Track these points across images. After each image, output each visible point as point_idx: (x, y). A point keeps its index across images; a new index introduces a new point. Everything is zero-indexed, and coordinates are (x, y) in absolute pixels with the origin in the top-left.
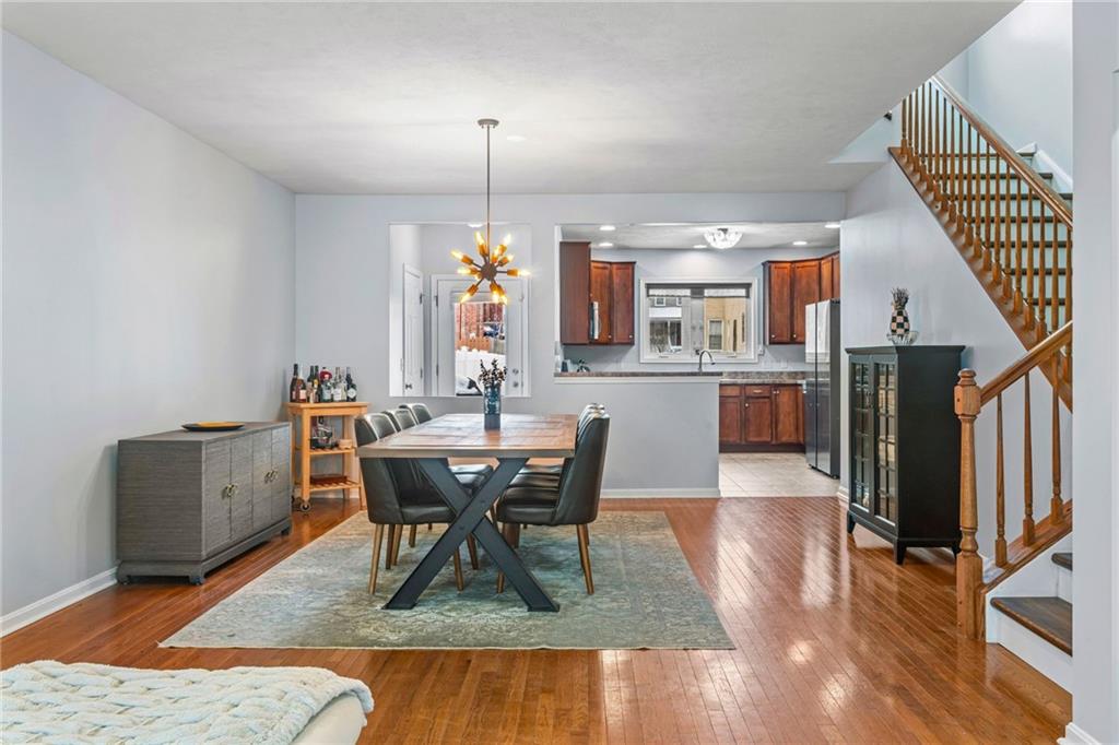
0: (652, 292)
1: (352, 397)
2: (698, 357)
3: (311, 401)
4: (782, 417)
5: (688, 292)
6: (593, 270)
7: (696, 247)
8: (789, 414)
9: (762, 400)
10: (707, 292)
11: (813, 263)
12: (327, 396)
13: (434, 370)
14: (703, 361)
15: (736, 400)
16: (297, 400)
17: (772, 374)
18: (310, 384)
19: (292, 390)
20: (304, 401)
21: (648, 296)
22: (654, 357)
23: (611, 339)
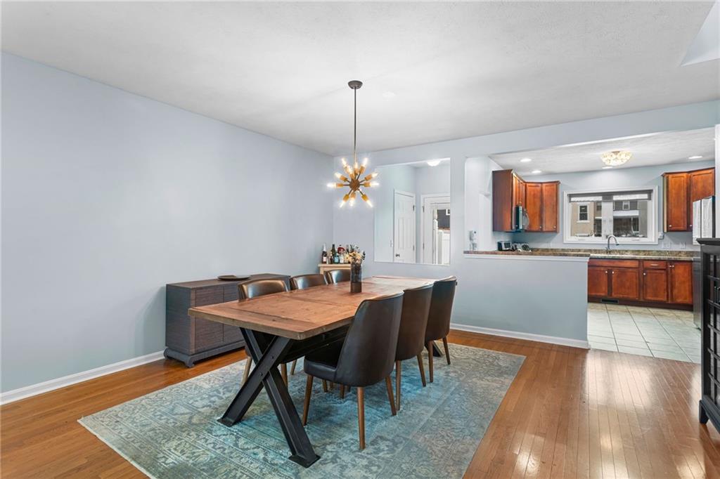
0: (573, 199)
2: (607, 240)
4: (677, 284)
5: (601, 198)
6: (528, 188)
7: (604, 168)
8: (684, 282)
9: (658, 271)
10: (616, 198)
14: (610, 243)
15: (635, 270)
17: (671, 253)
21: (570, 201)
22: (574, 239)
23: (542, 229)
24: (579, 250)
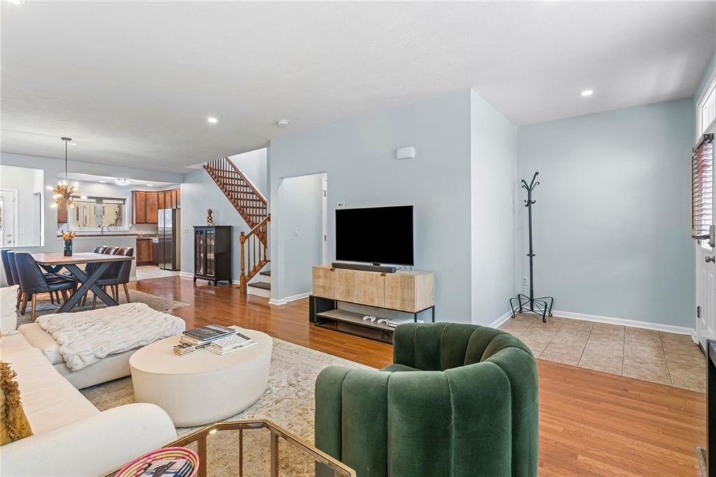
4: (142, 252)
8: (146, 251)
11: (155, 193)
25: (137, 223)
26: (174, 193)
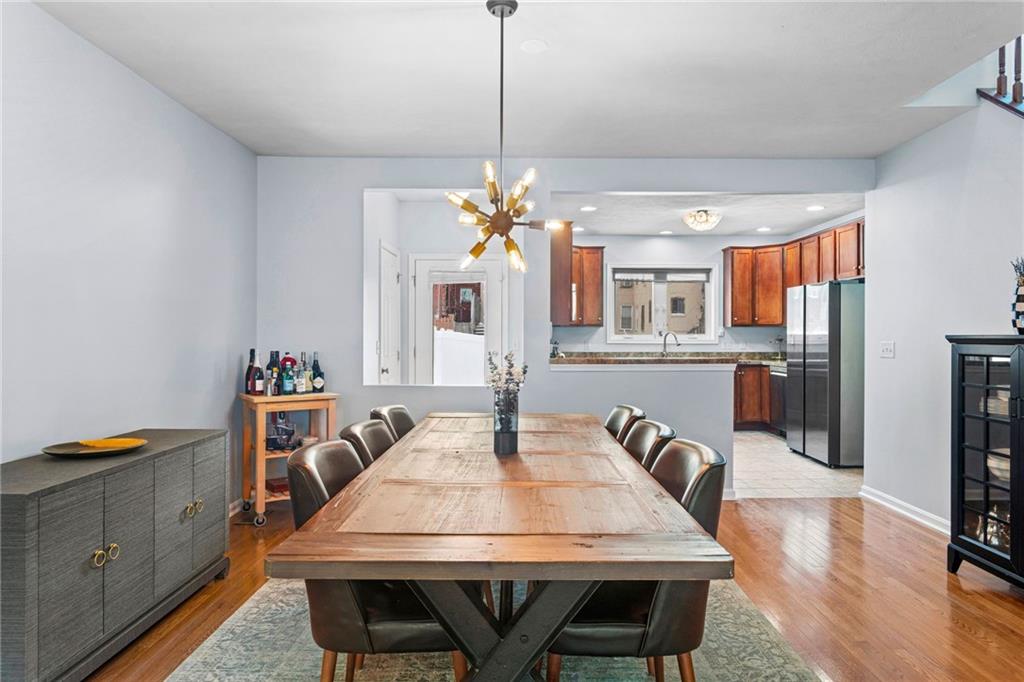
0: (618, 276)
1: (319, 386)
2: (663, 338)
3: (269, 394)
4: (746, 397)
5: (651, 277)
7: (662, 233)
8: (753, 393)
10: (670, 277)
11: (775, 249)
12: (288, 386)
13: (411, 353)
14: (667, 343)
16: (253, 392)
18: (270, 372)
19: (248, 379)
20: (262, 393)
21: (614, 280)
22: (620, 338)
23: (582, 321)
24: (628, 354)
25: (732, 326)
26: (827, 243)
